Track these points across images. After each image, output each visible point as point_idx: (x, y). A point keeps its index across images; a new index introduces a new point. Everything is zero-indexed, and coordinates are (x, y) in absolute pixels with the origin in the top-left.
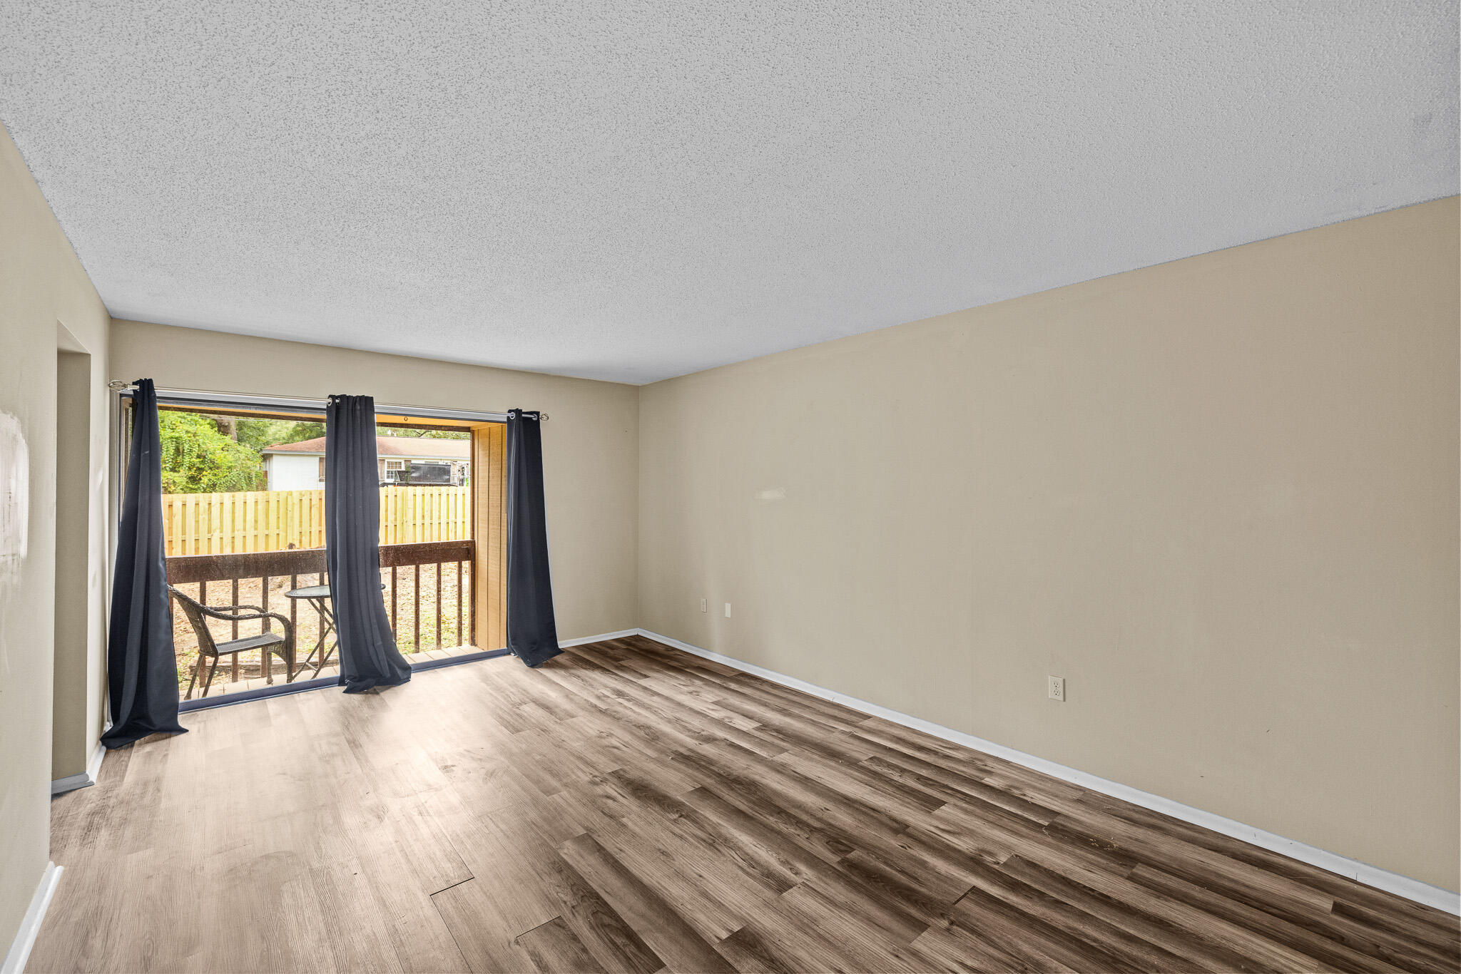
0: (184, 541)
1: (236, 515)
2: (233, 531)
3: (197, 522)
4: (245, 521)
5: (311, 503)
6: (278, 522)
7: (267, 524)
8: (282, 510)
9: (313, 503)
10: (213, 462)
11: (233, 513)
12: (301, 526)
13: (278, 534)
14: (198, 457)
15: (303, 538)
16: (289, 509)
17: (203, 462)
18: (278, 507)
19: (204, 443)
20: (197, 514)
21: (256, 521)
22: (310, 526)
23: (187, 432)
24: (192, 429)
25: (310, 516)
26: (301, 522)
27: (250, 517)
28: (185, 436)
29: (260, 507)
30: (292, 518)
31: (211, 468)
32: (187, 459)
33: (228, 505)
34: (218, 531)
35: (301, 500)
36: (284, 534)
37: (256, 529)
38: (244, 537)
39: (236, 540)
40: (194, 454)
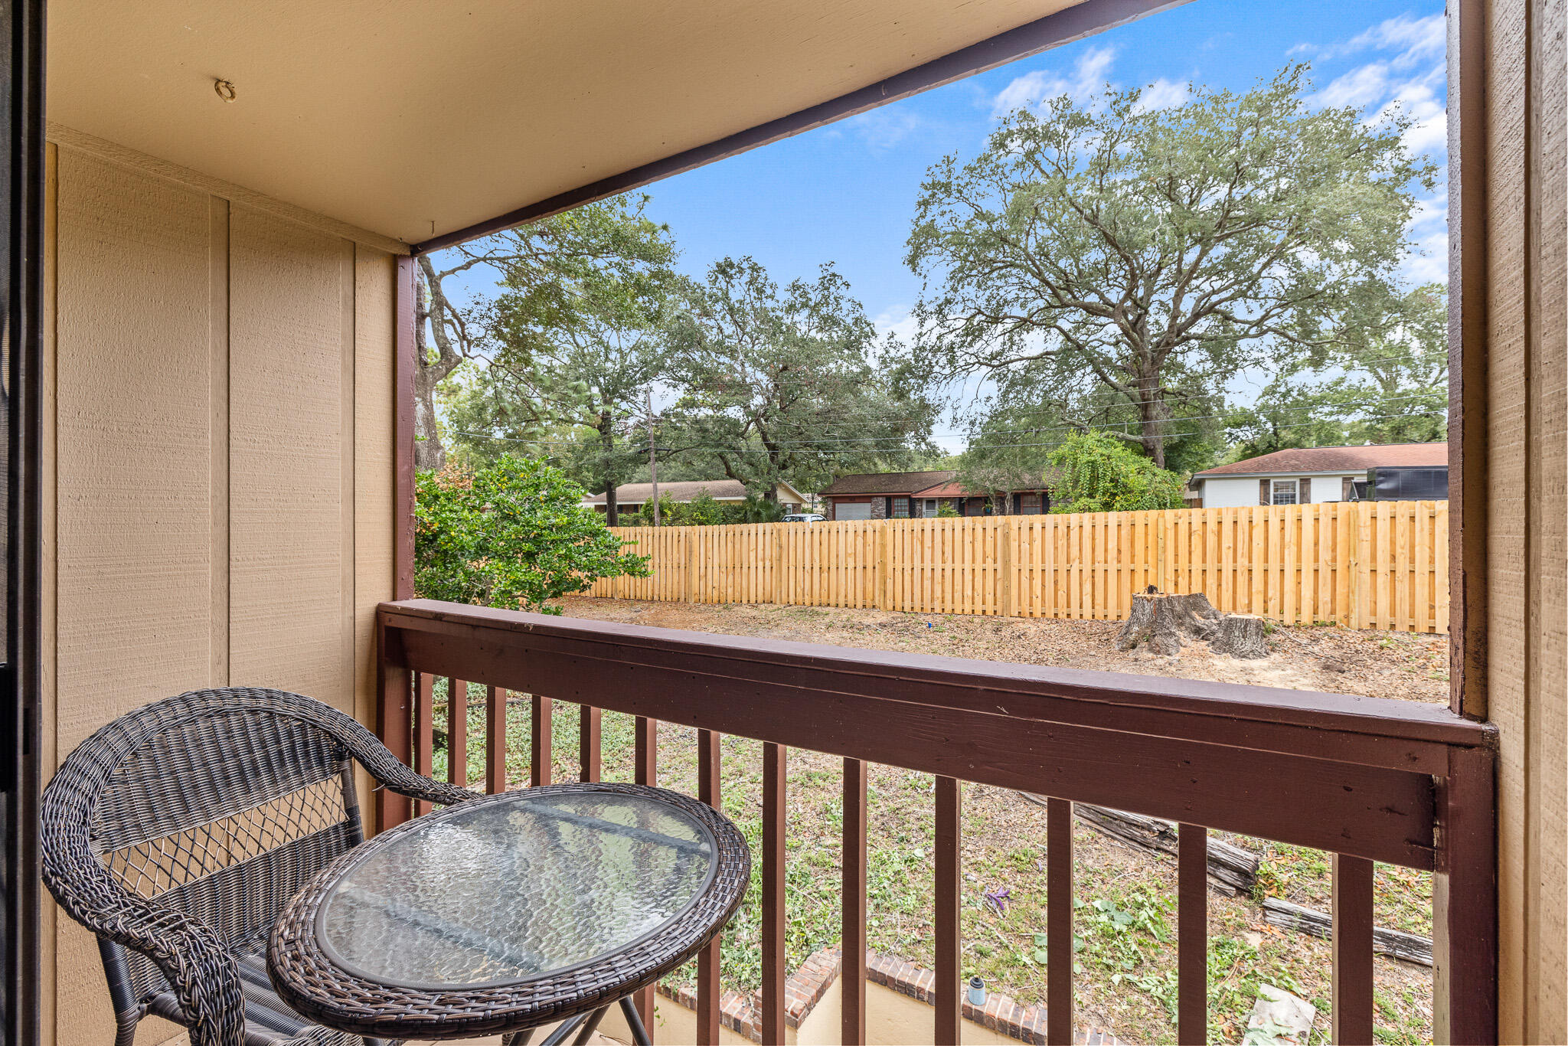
0: (1043, 570)
1: (1097, 541)
2: (1093, 563)
3: (1056, 548)
4: (1106, 550)
5: (1190, 529)
6: (1146, 556)
7: (1133, 556)
8: (1150, 538)
9: (1193, 529)
10: (1125, 486)
11: (1093, 539)
12: (1176, 561)
13: (1146, 571)
14: (1112, 481)
15: (1180, 579)
16: (1161, 535)
17: (1115, 487)
18: (1146, 534)
19: (1117, 466)
20: (1055, 536)
21: (1119, 551)
22: (1190, 562)
23: (1102, 455)
24: (1106, 452)
25: (1190, 546)
26: (1176, 555)
27: (1112, 545)
28: (1100, 459)
29: (1125, 531)
30: (1164, 548)
31: (1123, 493)
32: (1101, 484)
33: (1087, 528)
34: (1077, 561)
35: (1176, 524)
36: (1155, 571)
37: (1119, 562)
38: (1106, 571)
39: (1097, 574)
40: (1108, 479)
